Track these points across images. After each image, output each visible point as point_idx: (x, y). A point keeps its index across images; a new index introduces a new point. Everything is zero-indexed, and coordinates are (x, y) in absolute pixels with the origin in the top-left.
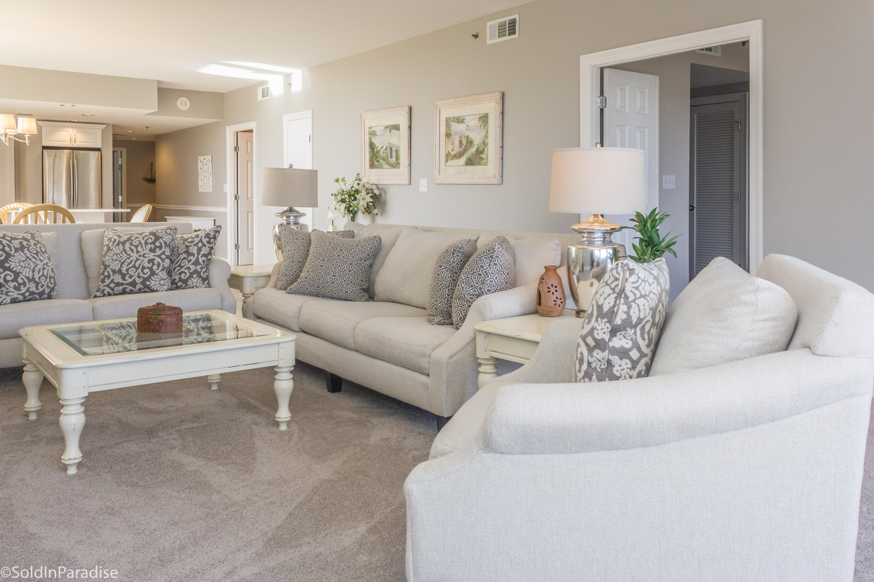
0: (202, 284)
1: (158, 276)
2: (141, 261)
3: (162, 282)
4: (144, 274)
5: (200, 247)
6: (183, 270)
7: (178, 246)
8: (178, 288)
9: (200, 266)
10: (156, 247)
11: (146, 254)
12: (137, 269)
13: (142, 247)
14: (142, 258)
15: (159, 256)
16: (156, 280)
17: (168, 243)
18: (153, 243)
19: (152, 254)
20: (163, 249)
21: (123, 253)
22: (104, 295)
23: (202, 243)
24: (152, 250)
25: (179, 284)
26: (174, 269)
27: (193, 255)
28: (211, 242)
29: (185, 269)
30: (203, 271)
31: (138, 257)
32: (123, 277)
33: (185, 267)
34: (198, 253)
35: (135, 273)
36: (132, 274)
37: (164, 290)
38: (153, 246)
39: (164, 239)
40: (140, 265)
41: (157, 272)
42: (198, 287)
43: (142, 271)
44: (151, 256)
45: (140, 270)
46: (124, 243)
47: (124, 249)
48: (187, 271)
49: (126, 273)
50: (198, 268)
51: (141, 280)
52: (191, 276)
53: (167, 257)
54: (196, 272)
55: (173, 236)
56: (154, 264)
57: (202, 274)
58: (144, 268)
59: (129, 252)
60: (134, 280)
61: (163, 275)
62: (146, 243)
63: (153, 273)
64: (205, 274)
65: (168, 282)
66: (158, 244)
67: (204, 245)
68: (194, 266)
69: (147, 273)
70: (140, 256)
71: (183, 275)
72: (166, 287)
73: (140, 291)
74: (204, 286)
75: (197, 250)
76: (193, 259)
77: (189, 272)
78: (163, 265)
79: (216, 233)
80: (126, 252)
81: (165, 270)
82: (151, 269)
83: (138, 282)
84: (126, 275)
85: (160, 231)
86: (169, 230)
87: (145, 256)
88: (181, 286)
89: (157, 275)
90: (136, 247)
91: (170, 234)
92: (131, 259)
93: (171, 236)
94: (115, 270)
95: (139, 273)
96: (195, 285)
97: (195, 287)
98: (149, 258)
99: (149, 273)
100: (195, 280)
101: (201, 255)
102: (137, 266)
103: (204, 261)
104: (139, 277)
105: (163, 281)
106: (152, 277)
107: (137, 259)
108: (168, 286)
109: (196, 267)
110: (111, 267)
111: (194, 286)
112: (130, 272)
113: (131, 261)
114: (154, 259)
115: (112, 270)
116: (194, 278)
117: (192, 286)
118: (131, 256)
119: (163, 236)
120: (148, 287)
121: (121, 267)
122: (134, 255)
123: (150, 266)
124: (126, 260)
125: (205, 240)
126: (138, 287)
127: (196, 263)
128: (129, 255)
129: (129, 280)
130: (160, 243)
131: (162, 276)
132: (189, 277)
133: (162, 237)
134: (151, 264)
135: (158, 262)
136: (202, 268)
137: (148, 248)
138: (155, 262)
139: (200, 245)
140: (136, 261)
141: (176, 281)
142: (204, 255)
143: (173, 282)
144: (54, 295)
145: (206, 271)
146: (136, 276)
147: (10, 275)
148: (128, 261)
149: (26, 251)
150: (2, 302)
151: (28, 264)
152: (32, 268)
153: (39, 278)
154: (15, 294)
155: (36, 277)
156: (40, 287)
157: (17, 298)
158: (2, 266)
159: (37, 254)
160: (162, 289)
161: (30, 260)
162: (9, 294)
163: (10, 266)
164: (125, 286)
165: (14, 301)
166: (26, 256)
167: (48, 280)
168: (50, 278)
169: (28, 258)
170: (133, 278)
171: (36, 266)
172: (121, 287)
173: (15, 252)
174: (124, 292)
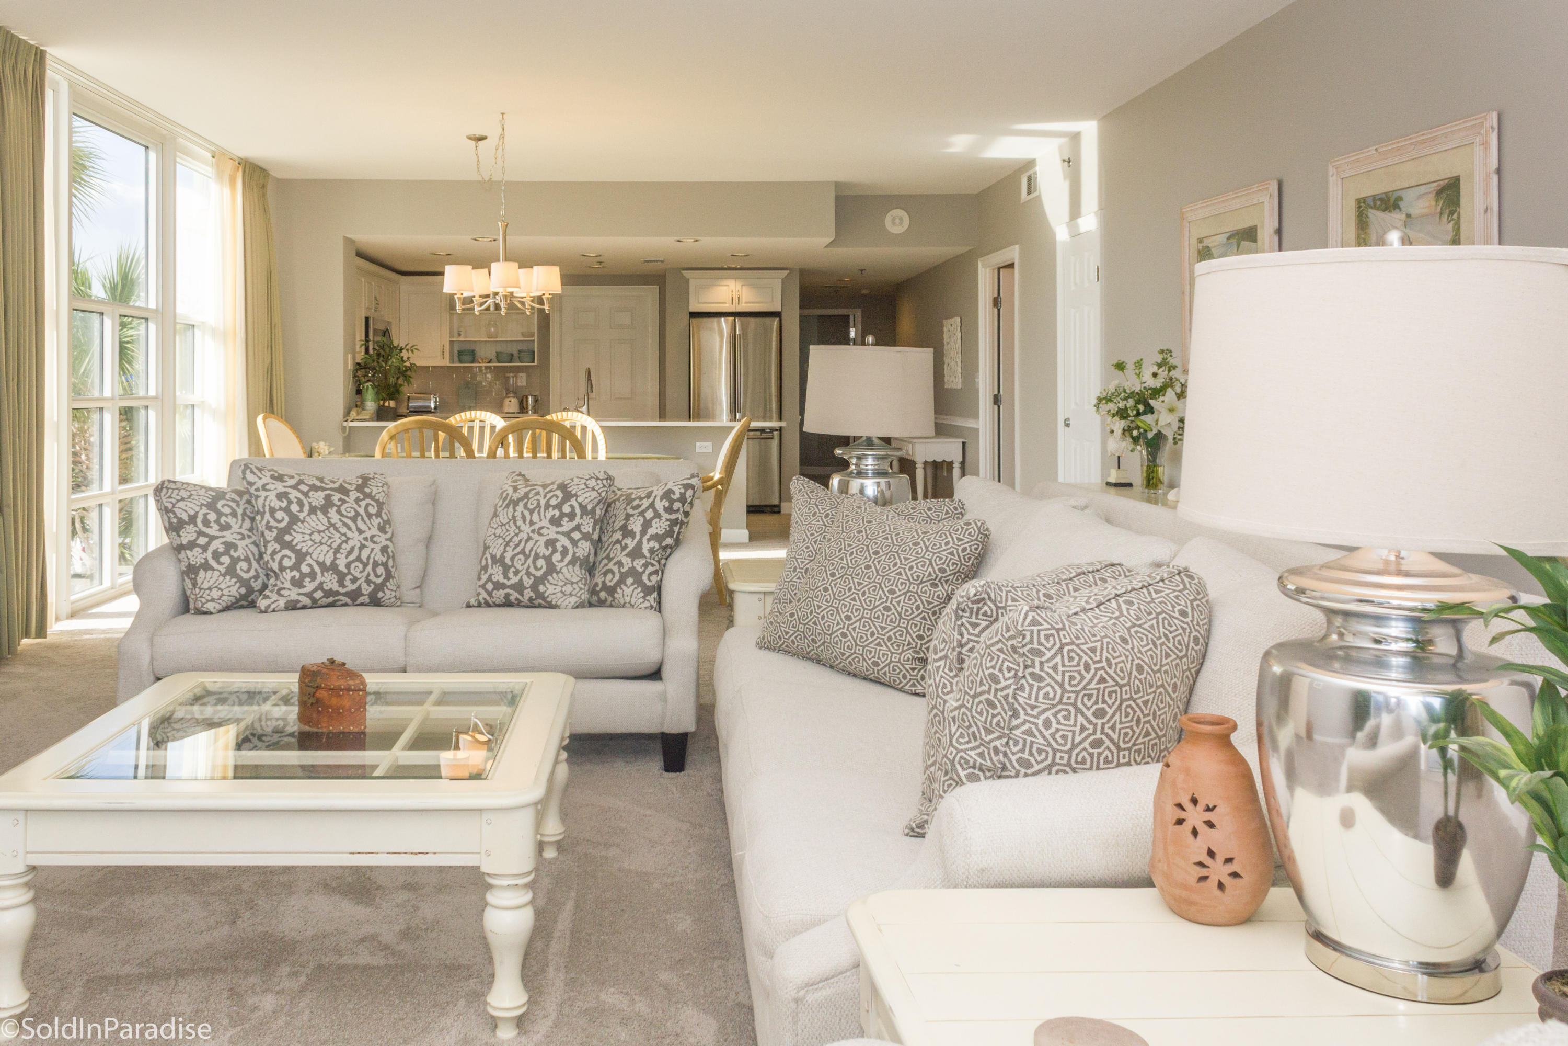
0: (642, 600)
1: (560, 575)
2: (534, 541)
3: (568, 588)
4: (536, 568)
5: (648, 518)
6: (611, 566)
8: (601, 603)
9: (643, 561)
10: (563, 515)
11: (542, 528)
12: (527, 557)
13: (539, 512)
14: (535, 536)
16: (555, 582)
17: (589, 508)
18: (559, 506)
19: (554, 529)
20: (577, 520)
21: (511, 523)
22: (479, 605)
23: (655, 511)
24: (555, 522)
25: (603, 595)
26: (600, 562)
27: (632, 534)
28: (675, 508)
29: (615, 564)
30: (648, 572)
31: (531, 534)
32: (506, 569)
33: (615, 560)
34: (644, 532)
35: (523, 565)
36: (519, 567)
37: (570, 606)
38: (557, 513)
39: (580, 499)
40: (532, 550)
41: (559, 566)
42: (633, 606)
43: (534, 562)
44: (552, 532)
45: (530, 561)
46: (515, 503)
48: (616, 569)
49: (510, 564)
50: (638, 564)
51: (531, 582)
52: (622, 581)
53: (586, 536)
54: (632, 571)
55: (600, 494)
56: (555, 551)
57: (645, 578)
58: (537, 556)
59: (520, 523)
61: (576, 574)
62: (547, 506)
63: (551, 569)
64: (654, 578)
65: (581, 589)
66: (566, 509)
67: (657, 515)
68: (629, 560)
69: (542, 567)
70: (533, 531)
71: (610, 576)
72: (573, 600)
73: (531, 605)
74: (647, 604)
75: (642, 525)
76: (631, 543)
77: (620, 571)
78: (574, 553)
79: (686, 490)
80: (515, 523)
81: (578, 564)
82: (548, 559)
83: (526, 584)
84: (510, 567)
85: (576, 481)
86: (593, 480)
87: (542, 531)
88: (606, 600)
89: (558, 573)
90: (531, 512)
91: (593, 489)
92: (521, 536)
93: (595, 492)
95: (529, 567)
96: (627, 599)
97: (627, 605)
98: (548, 537)
99: (544, 569)
100: (629, 591)
101: (648, 536)
102: (528, 553)
103: (652, 551)
104: (528, 574)
105: (569, 586)
106: (549, 578)
107: (529, 538)
108: (580, 597)
109: (633, 561)
111: (625, 603)
112: (515, 563)
113: (520, 541)
114: (556, 540)
115: (491, 554)
116: (627, 585)
117: (622, 602)
118: (520, 531)
119: (579, 494)
120: (541, 596)
121: (505, 551)
122: (526, 530)
123: (547, 553)
124: (513, 537)
125: (660, 505)
126: (528, 593)
127: (636, 553)
128: (518, 528)
129: (514, 580)
130: (572, 507)
131: (568, 576)
132: (619, 584)
133: (576, 495)
134: (551, 549)
135: (563, 546)
136: (646, 565)
137: (549, 516)
138: (559, 545)
139: (649, 514)
140: (527, 541)
141: (598, 589)
142: (655, 537)
143: (593, 592)
145: (656, 572)
146: (525, 572)
147: (290, 558)
148: (516, 540)
149: (332, 512)
150: (269, 606)
151: (330, 538)
152: (335, 546)
153: (348, 566)
154: (293, 594)
155: (342, 564)
156: (347, 582)
157: (298, 601)
158: (279, 539)
159: (354, 519)
160: (566, 602)
161: (336, 529)
162: (282, 592)
163: (292, 540)
164: (508, 590)
165: (292, 606)
166: (329, 522)
167: (369, 568)
168: (376, 564)
169: (333, 525)
170: (520, 574)
171: (346, 542)
172: (503, 593)
173: (309, 514)
174: (508, 602)
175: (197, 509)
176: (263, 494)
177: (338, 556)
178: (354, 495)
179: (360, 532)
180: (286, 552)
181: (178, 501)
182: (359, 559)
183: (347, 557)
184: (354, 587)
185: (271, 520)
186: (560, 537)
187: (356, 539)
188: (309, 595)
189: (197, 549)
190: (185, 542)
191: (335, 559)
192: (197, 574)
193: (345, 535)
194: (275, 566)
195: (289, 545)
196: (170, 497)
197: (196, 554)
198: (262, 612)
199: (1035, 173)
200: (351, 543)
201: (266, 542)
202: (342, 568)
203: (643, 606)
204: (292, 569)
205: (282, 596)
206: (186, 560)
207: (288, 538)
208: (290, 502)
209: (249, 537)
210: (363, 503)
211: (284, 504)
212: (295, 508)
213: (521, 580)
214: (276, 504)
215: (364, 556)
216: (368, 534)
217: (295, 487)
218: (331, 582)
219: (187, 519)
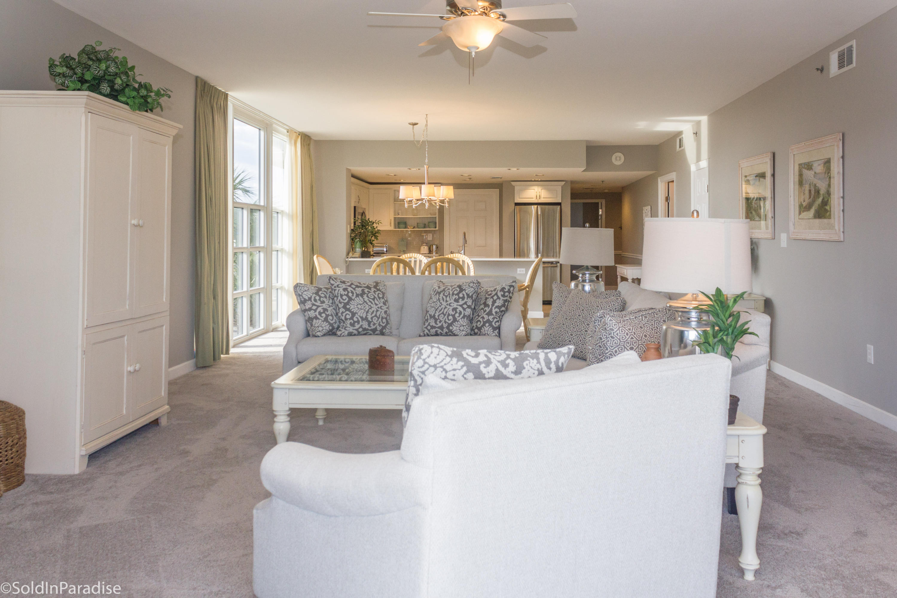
1: (459, 322)
2: (448, 309)
3: (462, 328)
4: (449, 320)
6: (479, 319)
7: (482, 297)
8: (475, 334)
9: (493, 317)
10: (459, 298)
11: (451, 303)
12: (445, 315)
13: (450, 297)
14: (448, 307)
15: (461, 306)
16: (457, 325)
17: (470, 295)
18: (458, 294)
19: (456, 303)
20: (466, 300)
21: (438, 301)
22: (425, 336)
23: (498, 296)
24: (456, 301)
25: (476, 331)
26: (475, 317)
27: (488, 306)
28: (506, 295)
29: (481, 318)
30: (495, 321)
32: (436, 320)
33: (481, 316)
34: (493, 305)
36: (442, 319)
37: (463, 335)
38: (457, 297)
39: (466, 291)
40: (447, 312)
41: (458, 319)
42: (489, 335)
43: (448, 317)
44: (455, 305)
46: (440, 293)
47: (439, 298)
48: (481, 320)
49: (438, 318)
50: (491, 318)
51: (446, 325)
52: (484, 325)
53: (469, 307)
54: (488, 321)
55: (475, 289)
56: (456, 312)
57: (493, 323)
58: (449, 315)
59: (441, 301)
61: (464, 322)
62: (453, 294)
63: (455, 320)
64: (497, 324)
65: (467, 328)
66: (461, 295)
67: (498, 298)
68: (487, 316)
70: (447, 305)
71: (479, 323)
72: (464, 333)
73: (447, 335)
74: (494, 334)
75: (492, 302)
76: (488, 310)
77: (483, 321)
78: (464, 313)
79: (510, 288)
80: (439, 301)
81: (466, 318)
82: (453, 316)
83: (444, 326)
85: (465, 284)
86: (472, 284)
87: (451, 304)
90: (446, 297)
91: (472, 287)
94: (432, 315)
95: (446, 319)
98: (453, 307)
99: (452, 320)
100: (487, 329)
101: (494, 307)
103: (496, 313)
104: (445, 322)
105: (462, 327)
106: (454, 323)
107: (446, 308)
108: (467, 332)
109: (488, 316)
112: (440, 318)
113: (442, 309)
114: (457, 308)
115: (430, 314)
117: (484, 333)
118: (442, 305)
119: (466, 289)
120: (451, 331)
121: (435, 313)
122: (444, 304)
123: (453, 313)
124: (438, 307)
125: (500, 294)
126: (445, 330)
127: (490, 313)
128: (441, 303)
129: (440, 325)
130: (463, 294)
131: (462, 323)
133: (465, 290)
134: (454, 312)
135: (460, 311)
136: (494, 318)
137: (454, 298)
138: (458, 310)
139: (495, 298)
140: (445, 309)
141: (474, 328)
142: (497, 307)
143: (472, 330)
144: (387, 332)
145: (498, 321)
147: (349, 315)
148: (440, 308)
149: (365, 296)
150: (341, 334)
151: (364, 307)
152: (366, 310)
153: (372, 318)
154: (351, 329)
155: (369, 317)
156: (372, 325)
157: (352, 332)
158: (344, 307)
159: (374, 299)
160: (461, 334)
161: (367, 303)
162: (346, 328)
163: (350, 308)
164: (437, 329)
165: (350, 334)
166: (364, 301)
167: (380, 320)
168: (382, 318)
169: (365, 302)
170: (442, 322)
171: (371, 308)
172: (434, 330)
173: (356, 297)
174: (437, 334)
175: (311, 295)
176: (338, 289)
177: (368, 314)
178: (373, 289)
179: (376, 305)
180: (348, 312)
181: (304, 291)
182: (376, 316)
183: (371, 315)
184: (374, 327)
185: (341, 299)
186: (458, 307)
187: (374, 308)
188: (357, 330)
189: (312, 311)
190: (307, 308)
191: (367, 315)
192: (312, 321)
193: (370, 306)
194: (343, 318)
195: (348, 310)
196: (300, 290)
197: (312, 313)
198: (339, 336)
199: (682, 138)
200: (373, 309)
201: (339, 308)
202: (370, 319)
203: (493, 335)
204: (350, 319)
205: (346, 330)
206: (308, 315)
207: (348, 307)
208: (348, 292)
209: (332, 306)
210: (377, 293)
211: (346, 293)
212: (350, 294)
213: (442, 325)
214: (343, 293)
215: (378, 315)
216: (379, 306)
217: (350, 286)
218: (365, 325)
219: (307, 299)
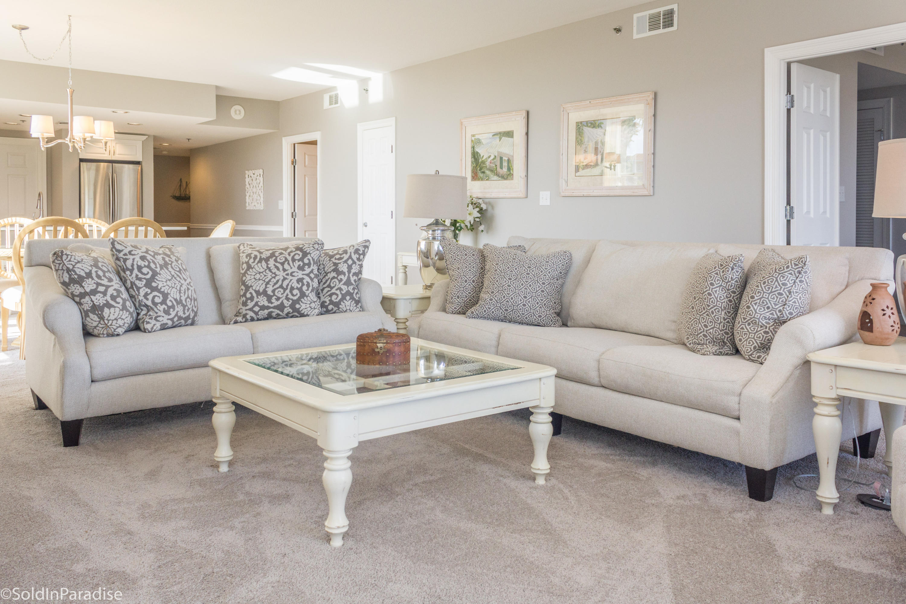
0: (355, 308)
1: (308, 298)
2: (289, 280)
3: (313, 305)
4: (293, 295)
5: (350, 264)
6: (333, 291)
7: (324, 263)
8: (328, 312)
9: (352, 287)
10: (305, 264)
11: (294, 272)
12: (285, 290)
13: (289, 264)
14: (290, 277)
15: (308, 275)
16: (306, 302)
17: (316, 260)
18: (301, 260)
19: (301, 272)
20: (312, 267)
21: (267, 271)
23: (352, 260)
24: (301, 268)
25: (330, 307)
26: (322, 290)
27: (343, 273)
28: (361, 258)
29: (337, 290)
30: (355, 293)
31: (285, 276)
32: (269, 299)
33: (336, 287)
34: (349, 272)
35: (282, 294)
36: (280, 295)
37: (315, 314)
38: (301, 263)
39: (312, 255)
40: (288, 285)
41: (307, 293)
42: (351, 311)
43: (291, 291)
44: (300, 274)
45: (288, 291)
46: (267, 260)
47: (267, 267)
48: (338, 292)
49: (272, 294)
50: (351, 288)
51: (290, 303)
52: (343, 298)
53: (316, 276)
54: (348, 293)
55: (320, 252)
56: (303, 285)
57: (354, 296)
58: (292, 289)
59: (274, 270)
60: (282, 303)
61: (313, 297)
62: (294, 260)
63: (303, 295)
64: (357, 295)
65: (318, 305)
66: (306, 261)
67: (354, 262)
68: (346, 287)
69: (297, 294)
70: (287, 275)
71: (334, 297)
72: (317, 311)
73: (288, 316)
74: (358, 310)
75: (347, 268)
76: (345, 279)
77: (341, 293)
78: (312, 285)
79: (365, 249)
80: (270, 271)
81: (314, 291)
82: (300, 289)
83: (286, 305)
84: (272, 296)
85: (307, 246)
87: (294, 274)
88: (332, 309)
89: (307, 297)
90: (283, 264)
92: (277, 278)
93: (318, 251)
94: (259, 291)
95: (287, 295)
96: (348, 308)
97: (348, 311)
98: (298, 277)
100: (348, 303)
101: (351, 274)
102: (285, 287)
103: (355, 281)
104: (287, 299)
106: (302, 300)
107: (285, 279)
108: (319, 309)
109: (348, 287)
110: (254, 288)
111: (347, 310)
112: (276, 294)
113: (278, 281)
114: (303, 279)
115: (255, 291)
116: (346, 300)
117: (345, 309)
118: (276, 275)
119: (311, 252)
120: (298, 311)
121: (266, 287)
122: (281, 274)
123: (299, 286)
124: (271, 279)
125: (354, 257)
126: (286, 310)
127: (348, 283)
128: (275, 273)
129: (276, 303)
130: (309, 259)
132: (341, 300)
133: (309, 253)
134: (301, 284)
135: (307, 282)
136: (354, 289)
137: (296, 265)
138: (305, 281)
139: (350, 262)
140: (283, 281)
141: (326, 304)
142: (354, 274)
143: (323, 305)
145: (358, 293)
146: (284, 298)
147: (158, 297)
148: (274, 280)
149: (169, 268)
150: (152, 328)
151: (175, 283)
152: (178, 289)
153: (185, 300)
154: (165, 319)
156: (186, 311)
157: (167, 324)
158: (148, 285)
160: (313, 313)
161: (175, 278)
162: (158, 319)
163: (157, 286)
164: (271, 310)
165: (164, 327)
166: (171, 274)
170: (281, 300)
172: (266, 311)
173: (161, 270)
174: (269, 317)
175: (90, 268)
177: (181, 294)
179: (185, 280)
180: (155, 293)
181: (76, 263)
182: (188, 296)
183: (184, 295)
184: (188, 314)
185: (138, 273)
186: (305, 277)
187: (184, 284)
188: (172, 320)
189: (99, 294)
190: (88, 290)
192: (102, 311)
193: (180, 281)
194: (149, 303)
195: (156, 289)
196: (70, 261)
197: (98, 298)
198: (149, 332)
199: (337, 94)
200: (184, 287)
201: (138, 289)
202: (183, 302)
203: (357, 310)
204: (161, 303)
205: (158, 321)
206: (90, 302)
207: (154, 284)
213: (282, 302)
218: (180, 311)
219: (84, 275)
